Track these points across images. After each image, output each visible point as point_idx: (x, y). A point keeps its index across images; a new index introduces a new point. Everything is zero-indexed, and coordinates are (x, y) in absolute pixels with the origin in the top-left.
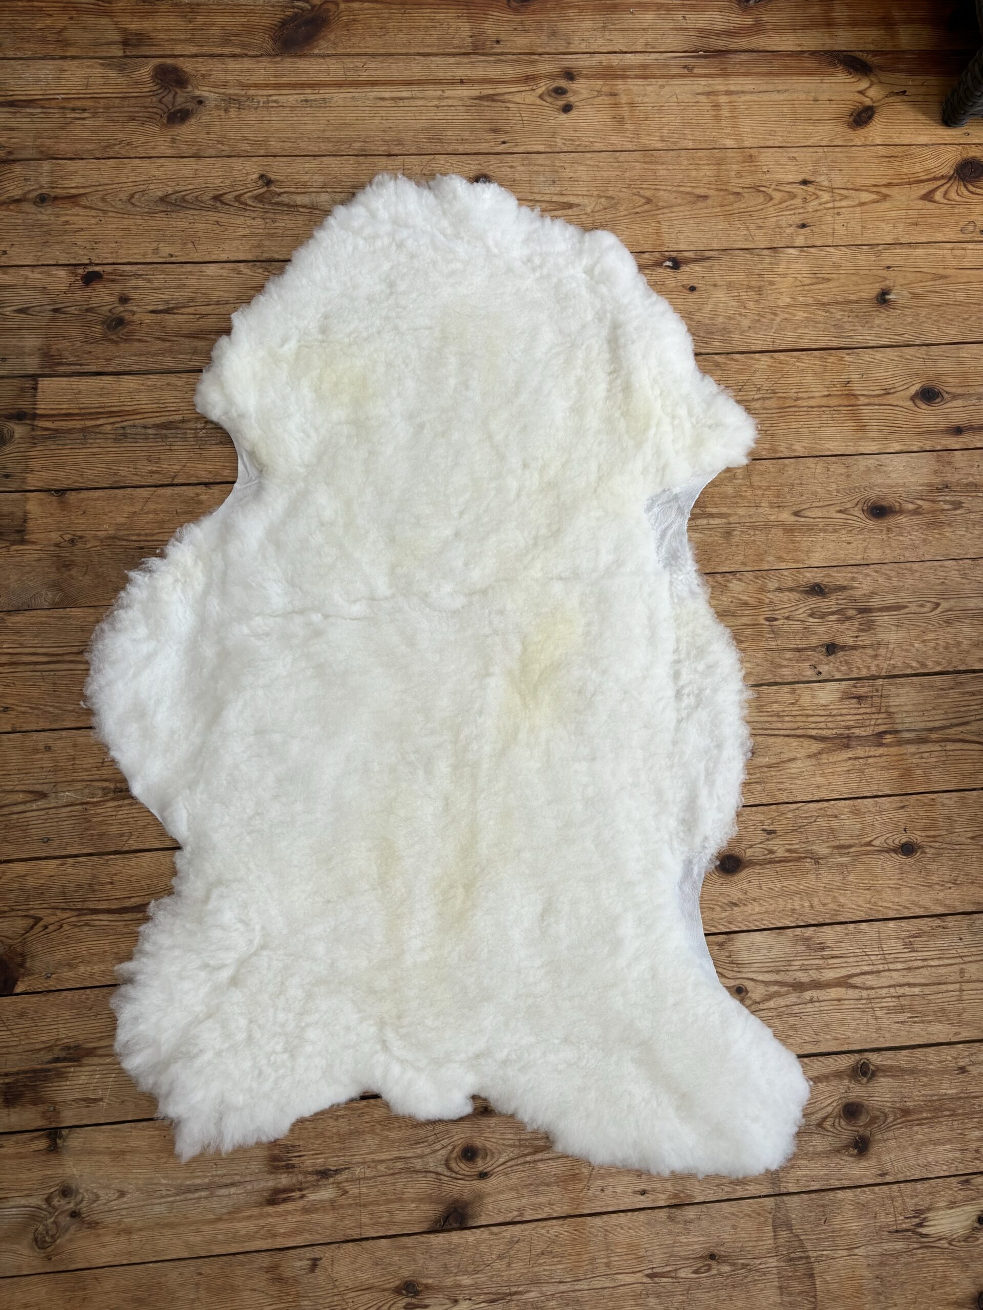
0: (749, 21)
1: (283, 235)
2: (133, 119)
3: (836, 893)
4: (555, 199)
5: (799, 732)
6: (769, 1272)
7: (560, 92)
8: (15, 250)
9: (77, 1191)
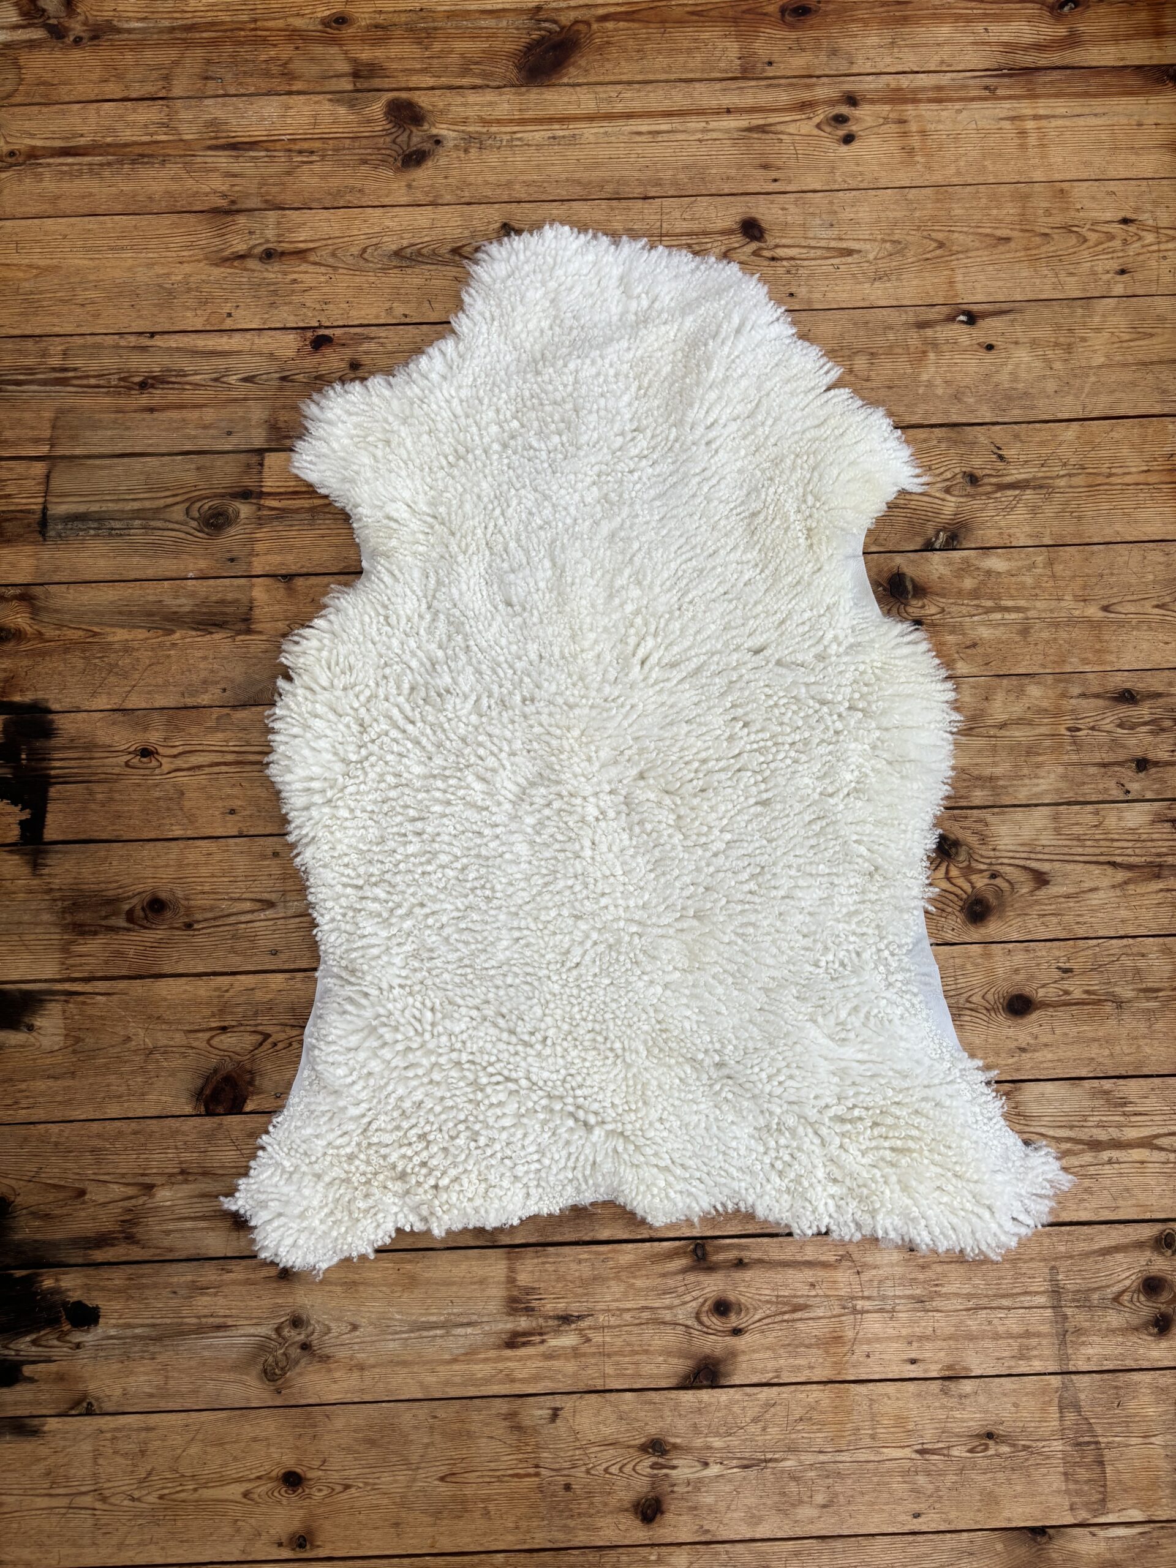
0: (1062, 31)
2: (365, 162)
3: (1142, 1042)
4: (833, 244)
5: (1102, 859)
6: (1053, 1456)
7: (840, 119)
8: (241, 312)
9: (308, 1322)
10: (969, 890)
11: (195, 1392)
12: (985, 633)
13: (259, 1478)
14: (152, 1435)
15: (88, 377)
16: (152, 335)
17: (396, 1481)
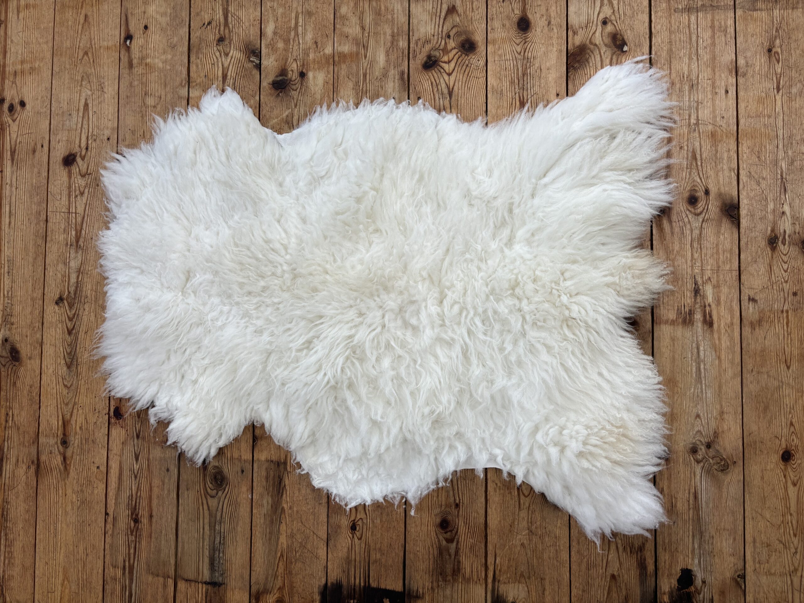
1: (96, 292)
2: (15, 383)
4: (81, 114)
6: (783, 16)
8: (96, 460)
9: (693, 443)
10: (456, 50)
11: (733, 513)
12: (309, 36)
13: (785, 476)
14: (758, 540)
15: (129, 554)
16: (107, 514)
17: (789, 395)
